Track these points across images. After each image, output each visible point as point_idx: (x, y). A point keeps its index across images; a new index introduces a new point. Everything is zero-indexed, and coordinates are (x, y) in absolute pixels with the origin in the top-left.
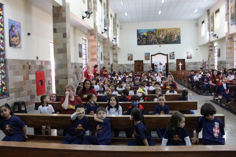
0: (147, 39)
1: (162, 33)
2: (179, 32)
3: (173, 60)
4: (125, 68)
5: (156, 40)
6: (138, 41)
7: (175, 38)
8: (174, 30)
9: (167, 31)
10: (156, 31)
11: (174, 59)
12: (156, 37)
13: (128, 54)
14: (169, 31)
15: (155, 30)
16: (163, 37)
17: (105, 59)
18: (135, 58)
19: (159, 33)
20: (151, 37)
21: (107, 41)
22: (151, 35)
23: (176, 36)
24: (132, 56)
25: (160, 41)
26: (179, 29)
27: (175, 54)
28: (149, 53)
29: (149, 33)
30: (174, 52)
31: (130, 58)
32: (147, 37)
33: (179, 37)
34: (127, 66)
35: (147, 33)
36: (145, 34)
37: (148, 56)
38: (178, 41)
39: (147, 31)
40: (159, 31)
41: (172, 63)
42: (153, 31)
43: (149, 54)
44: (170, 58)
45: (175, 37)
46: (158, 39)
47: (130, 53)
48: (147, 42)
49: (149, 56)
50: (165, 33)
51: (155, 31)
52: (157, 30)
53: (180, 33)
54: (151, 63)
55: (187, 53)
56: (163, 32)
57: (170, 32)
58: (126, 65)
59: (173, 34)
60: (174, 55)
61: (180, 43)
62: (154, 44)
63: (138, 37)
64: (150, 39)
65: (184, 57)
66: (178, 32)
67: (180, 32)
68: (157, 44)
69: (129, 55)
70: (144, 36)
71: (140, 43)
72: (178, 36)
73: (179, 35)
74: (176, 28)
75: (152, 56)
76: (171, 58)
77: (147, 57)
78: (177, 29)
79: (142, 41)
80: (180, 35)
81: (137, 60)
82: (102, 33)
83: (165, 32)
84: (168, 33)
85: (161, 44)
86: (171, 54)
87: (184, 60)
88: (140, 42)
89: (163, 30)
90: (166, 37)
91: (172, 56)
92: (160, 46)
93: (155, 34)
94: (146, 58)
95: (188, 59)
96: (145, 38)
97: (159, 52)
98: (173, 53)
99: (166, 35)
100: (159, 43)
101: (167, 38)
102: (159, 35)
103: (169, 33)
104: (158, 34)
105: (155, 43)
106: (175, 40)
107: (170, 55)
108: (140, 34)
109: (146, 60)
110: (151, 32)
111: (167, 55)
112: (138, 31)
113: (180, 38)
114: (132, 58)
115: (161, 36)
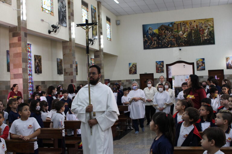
0: (159, 39)
1: (183, 28)
2: (212, 25)
3: (203, 71)
4: (125, 85)
5: (174, 39)
6: (145, 42)
7: (205, 35)
8: (203, 22)
9: (191, 25)
10: (173, 26)
11: (204, 69)
12: (173, 36)
13: (130, 64)
14: (194, 24)
15: (172, 23)
16: (185, 34)
17: (67, 73)
18: (141, 70)
19: (178, 29)
20: (166, 36)
21: (68, 44)
22: (165, 32)
23: (206, 31)
24: (135, 66)
25: (180, 41)
26: (212, 20)
27: (205, 61)
28: (163, 62)
29: (162, 30)
30: (203, 59)
31: (133, 70)
32: (158, 36)
33: (212, 34)
34: (128, 83)
35: (159, 30)
36: (156, 31)
37: (161, 66)
38: (211, 41)
39: (159, 26)
40: (177, 25)
41: (202, 77)
42: (169, 25)
43: (162, 63)
44: (198, 68)
45: (204, 33)
46: (176, 38)
47: (133, 62)
48: (158, 43)
49: (163, 66)
50: (187, 28)
51: (171, 26)
52: (175, 24)
53: (213, 27)
54: (165, 77)
55: (227, 59)
56: (185, 26)
57: (197, 26)
58: (127, 81)
59: (201, 29)
60: (203, 63)
61: (214, 43)
62: (171, 47)
63: (144, 37)
64: (164, 38)
65: (222, 66)
66: (210, 25)
67: (213, 24)
68: (176, 47)
69: (131, 66)
70: (154, 34)
71: (147, 45)
72: (210, 32)
73: (211, 29)
74: (205, 19)
75: (168, 65)
76: (200, 68)
77: (160, 69)
78: (207, 20)
79: (151, 43)
80: (213, 30)
81: (144, 73)
82: (50, 32)
83: (187, 26)
84: (193, 27)
85: (182, 46)
86: (198, 62)
87: (222, 71)
88: (147, 44)
89: (184, 23)
90: (190, 35)
91: (201, 64)
92: (180, 50)
93: (172, 30)
94: (159, 70)
95: (229, 70)
96: (155, 38)
97: (180, 59)
98: (201, 60)
99: (189, 30)
100: (179, 45)
101: (192, 37)
102: (178, 32)
103: (195, 27)
104: (176, 30)
105: (171, 45)
106: (206, 38)
107: (197, 64)
108: (148, 31)
109: (157, 72)
110: (165, 28)
111: (192, 64)
112: (144, 27)
113: (213, 34)
114: (136, 70)
115: (181, 33)
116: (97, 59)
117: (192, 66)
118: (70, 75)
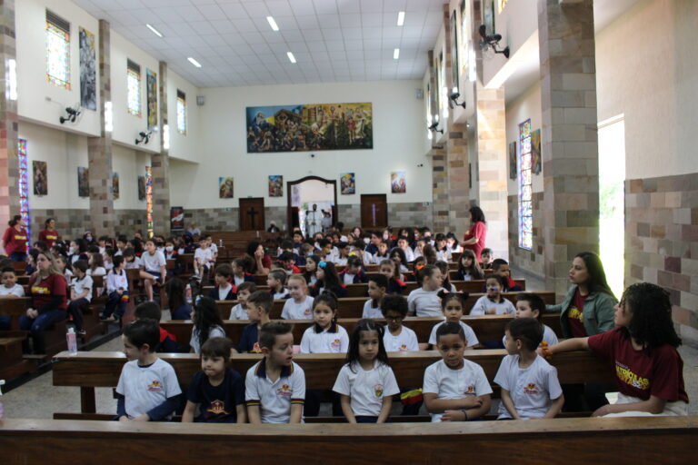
0: (276, 136)
1: (319, 118)
2: (369, 115)
3: (352, 196)
4: (212, 219)
5: (302, 137)
6: (250, 140)
7: (357, 131)
8: (354, 108)
9: (332, 111)
10: (301, 113)
11: (353, 192)
12: (301, 130)
13: (221, 179)
14: (339, 112)
15: (299, 108)
16: (322, 128)
17: (95, 195)
18: (241, 192)
19: (309, 118)
20: (287, 130)
21: (99, 142)
22: (286, 123)
23: (359, 125)
24: (230, 183)
25: (313, 140)
26: (369, 105)
27: (356, 178)
28: (281, 177)
29: (281, 118)
30: (353, 175)
31: (227, 191)
32: (274, 129)
33: (368, 130)
34: (216, 214)
35: (276, 117)
36: (270, 120)
37: (279, 185)
38: (366, 142)
39: (276, 111)
40: (309, 111)
41: (349, 206)
42: (294, 110)
43: (279, 180)
44: (343, 189)
45: (355, 129)
46: (306, 135)
47: (226, 176)
48: (274, 143)
49: (281, 185)
50: (326, 118)
51: (297, 112)
52: (304, 108)
53: (371, 118)
54: (286, 204)
55: (393, 175)
56: (323, 114)
57: (343, 115)
58: (215, 210)
59: (350, 121)
60: (352, 181)
61: (371, 147)
62: (296, 150)
63: (248, 130)
64: (284, 134)
65: (384, 187)
66: (366, 115)
67: (371, 113)
68: (304, 150)
69: (223, 182)
70: (266, 126)
71: (253, 147)
72: (366, 127)
73: (367, 122)
74: (358, 104)
75: (290, 184)
76: (346, 190)
77: (275, 189)
78: (362, 106)
79: (260, 142)
80: (371, 124)
81: (246, 197)
82: (62, 120)
83: (326, 114)
84: (337, 117)
85: (316, 149)
86: (344, 179)
87: (383, 197)
88: (254, 144)
89: (322, 109)
90: (330, 129)
91: (348, 185)
92: (313, 156)
93: (299, 120)
94: (273, 192)
95: (395, 195)
96: (269, 133)
97: (310, 172)
98: (349, 177)
99: (329, 122)
100: (311, 148)
101: (334, 133)
102: (309, 123)
103: (341, 117)
104: (306, 120)
105: (297, 147)
106: (358, 137)
107: (342, 183)
108: (255, 120)
109: (271, 196)
110: (286, 115)
111: (334, 182)
112: (249, 111)
113: (371, 131)
114: (231, 190)
115: (315, 125)
116: (158, 169)
117: (332, 186)
118: (101, 198)
